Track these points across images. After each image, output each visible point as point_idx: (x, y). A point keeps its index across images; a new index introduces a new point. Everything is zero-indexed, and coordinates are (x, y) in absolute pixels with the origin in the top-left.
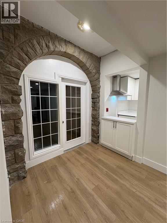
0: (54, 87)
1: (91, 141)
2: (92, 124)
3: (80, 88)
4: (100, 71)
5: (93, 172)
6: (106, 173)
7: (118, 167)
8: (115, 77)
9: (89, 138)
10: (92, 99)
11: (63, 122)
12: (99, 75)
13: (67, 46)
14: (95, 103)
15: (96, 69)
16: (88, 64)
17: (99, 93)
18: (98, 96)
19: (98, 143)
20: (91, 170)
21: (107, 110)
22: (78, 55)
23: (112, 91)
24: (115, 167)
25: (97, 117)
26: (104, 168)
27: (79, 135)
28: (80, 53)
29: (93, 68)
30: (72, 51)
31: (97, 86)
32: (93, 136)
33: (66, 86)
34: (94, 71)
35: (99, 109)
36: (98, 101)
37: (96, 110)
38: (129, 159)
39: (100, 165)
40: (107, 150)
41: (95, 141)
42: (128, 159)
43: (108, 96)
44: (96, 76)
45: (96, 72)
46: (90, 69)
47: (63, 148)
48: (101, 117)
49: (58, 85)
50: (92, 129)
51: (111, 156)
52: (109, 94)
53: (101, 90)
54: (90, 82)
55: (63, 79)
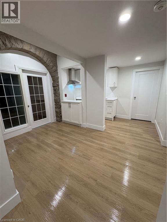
0: (16, 78)
1: (56, 121)
2: (55, 108)
3: (41, 78)
4: (57, 64)
7: (71, 131)
8: (70, 70)
9: (54, 118)
10: (53, 87)
11: (28, 106)
12: (57, 68)
13: (23, 44)
14: (55, 90)
15: (53, 63)
16: (45, 59)
17: (58, 82)
18: (57, 84)
19: (61, 121)
21: (66, 95)
22: (35, 51)
23: (68, 80)
24: (69, 131)
25: (58, 101)
27: (45, 117)
28: (36, 49)
29: (50, 61)
30: (29, 48)
31: (56, 77)
32: (57, 116)
33: (27, 76)
34: (51, 64)
35: (59, 95)
36: (58, 89)
37: (57, 96)
41: (58, 120)
43: (66, 85)
44: (53, 69)
45: (54, 65)
46: (47, 62)
47: (31, 126)
48: (61, 101)
49: (19, 75)
50: (56, 111)
52: (67, 83)
53: (59, 80)
54: (50, 73)
55: (24, 71)
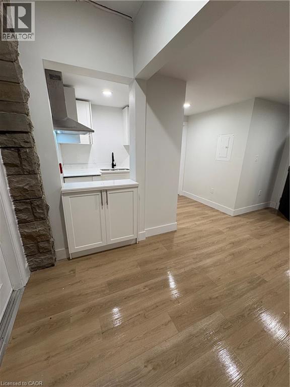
5: (138, 312)
6: (147, 289)
14: (19, 148)
17: (28, 115)
18: (30, 125)
20: (131, 315)
26: (136, 287)
35: (39, 169)
36: (32, 144)
37: (32, 173)
38: (133, 244)
39: (126, 290)
40: (90, 258)
42: (130, 245)
51: (113, 262)
